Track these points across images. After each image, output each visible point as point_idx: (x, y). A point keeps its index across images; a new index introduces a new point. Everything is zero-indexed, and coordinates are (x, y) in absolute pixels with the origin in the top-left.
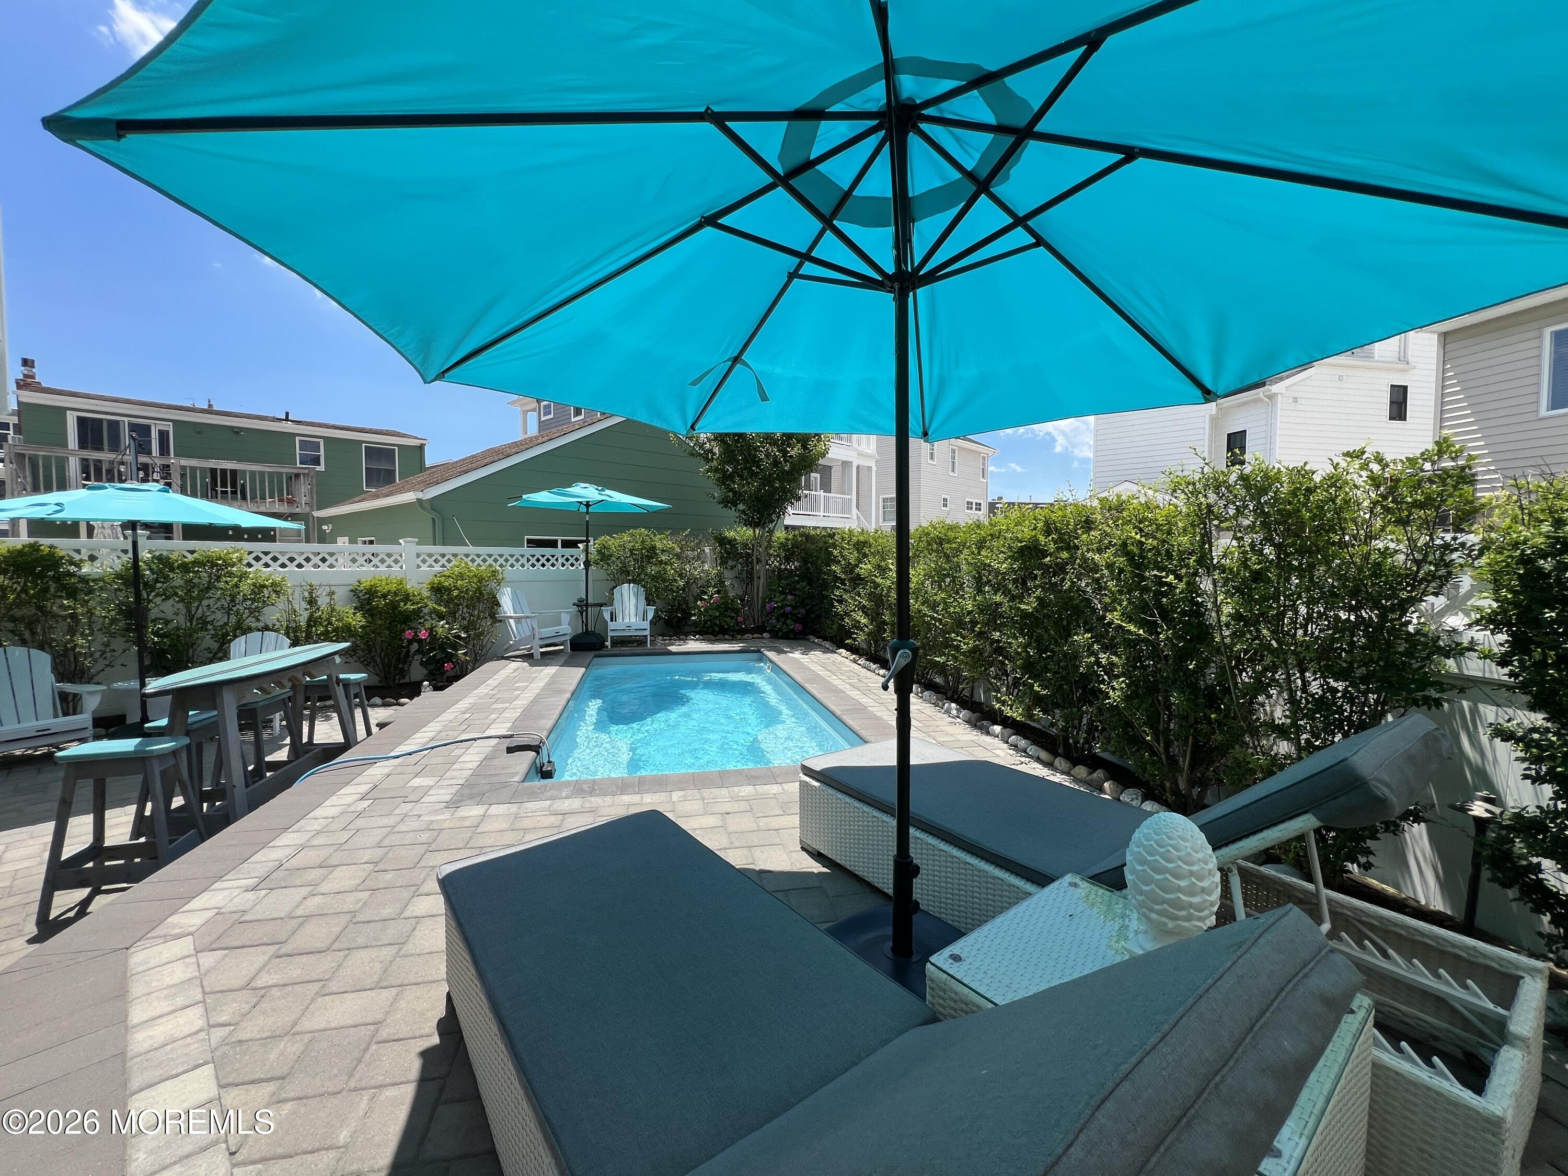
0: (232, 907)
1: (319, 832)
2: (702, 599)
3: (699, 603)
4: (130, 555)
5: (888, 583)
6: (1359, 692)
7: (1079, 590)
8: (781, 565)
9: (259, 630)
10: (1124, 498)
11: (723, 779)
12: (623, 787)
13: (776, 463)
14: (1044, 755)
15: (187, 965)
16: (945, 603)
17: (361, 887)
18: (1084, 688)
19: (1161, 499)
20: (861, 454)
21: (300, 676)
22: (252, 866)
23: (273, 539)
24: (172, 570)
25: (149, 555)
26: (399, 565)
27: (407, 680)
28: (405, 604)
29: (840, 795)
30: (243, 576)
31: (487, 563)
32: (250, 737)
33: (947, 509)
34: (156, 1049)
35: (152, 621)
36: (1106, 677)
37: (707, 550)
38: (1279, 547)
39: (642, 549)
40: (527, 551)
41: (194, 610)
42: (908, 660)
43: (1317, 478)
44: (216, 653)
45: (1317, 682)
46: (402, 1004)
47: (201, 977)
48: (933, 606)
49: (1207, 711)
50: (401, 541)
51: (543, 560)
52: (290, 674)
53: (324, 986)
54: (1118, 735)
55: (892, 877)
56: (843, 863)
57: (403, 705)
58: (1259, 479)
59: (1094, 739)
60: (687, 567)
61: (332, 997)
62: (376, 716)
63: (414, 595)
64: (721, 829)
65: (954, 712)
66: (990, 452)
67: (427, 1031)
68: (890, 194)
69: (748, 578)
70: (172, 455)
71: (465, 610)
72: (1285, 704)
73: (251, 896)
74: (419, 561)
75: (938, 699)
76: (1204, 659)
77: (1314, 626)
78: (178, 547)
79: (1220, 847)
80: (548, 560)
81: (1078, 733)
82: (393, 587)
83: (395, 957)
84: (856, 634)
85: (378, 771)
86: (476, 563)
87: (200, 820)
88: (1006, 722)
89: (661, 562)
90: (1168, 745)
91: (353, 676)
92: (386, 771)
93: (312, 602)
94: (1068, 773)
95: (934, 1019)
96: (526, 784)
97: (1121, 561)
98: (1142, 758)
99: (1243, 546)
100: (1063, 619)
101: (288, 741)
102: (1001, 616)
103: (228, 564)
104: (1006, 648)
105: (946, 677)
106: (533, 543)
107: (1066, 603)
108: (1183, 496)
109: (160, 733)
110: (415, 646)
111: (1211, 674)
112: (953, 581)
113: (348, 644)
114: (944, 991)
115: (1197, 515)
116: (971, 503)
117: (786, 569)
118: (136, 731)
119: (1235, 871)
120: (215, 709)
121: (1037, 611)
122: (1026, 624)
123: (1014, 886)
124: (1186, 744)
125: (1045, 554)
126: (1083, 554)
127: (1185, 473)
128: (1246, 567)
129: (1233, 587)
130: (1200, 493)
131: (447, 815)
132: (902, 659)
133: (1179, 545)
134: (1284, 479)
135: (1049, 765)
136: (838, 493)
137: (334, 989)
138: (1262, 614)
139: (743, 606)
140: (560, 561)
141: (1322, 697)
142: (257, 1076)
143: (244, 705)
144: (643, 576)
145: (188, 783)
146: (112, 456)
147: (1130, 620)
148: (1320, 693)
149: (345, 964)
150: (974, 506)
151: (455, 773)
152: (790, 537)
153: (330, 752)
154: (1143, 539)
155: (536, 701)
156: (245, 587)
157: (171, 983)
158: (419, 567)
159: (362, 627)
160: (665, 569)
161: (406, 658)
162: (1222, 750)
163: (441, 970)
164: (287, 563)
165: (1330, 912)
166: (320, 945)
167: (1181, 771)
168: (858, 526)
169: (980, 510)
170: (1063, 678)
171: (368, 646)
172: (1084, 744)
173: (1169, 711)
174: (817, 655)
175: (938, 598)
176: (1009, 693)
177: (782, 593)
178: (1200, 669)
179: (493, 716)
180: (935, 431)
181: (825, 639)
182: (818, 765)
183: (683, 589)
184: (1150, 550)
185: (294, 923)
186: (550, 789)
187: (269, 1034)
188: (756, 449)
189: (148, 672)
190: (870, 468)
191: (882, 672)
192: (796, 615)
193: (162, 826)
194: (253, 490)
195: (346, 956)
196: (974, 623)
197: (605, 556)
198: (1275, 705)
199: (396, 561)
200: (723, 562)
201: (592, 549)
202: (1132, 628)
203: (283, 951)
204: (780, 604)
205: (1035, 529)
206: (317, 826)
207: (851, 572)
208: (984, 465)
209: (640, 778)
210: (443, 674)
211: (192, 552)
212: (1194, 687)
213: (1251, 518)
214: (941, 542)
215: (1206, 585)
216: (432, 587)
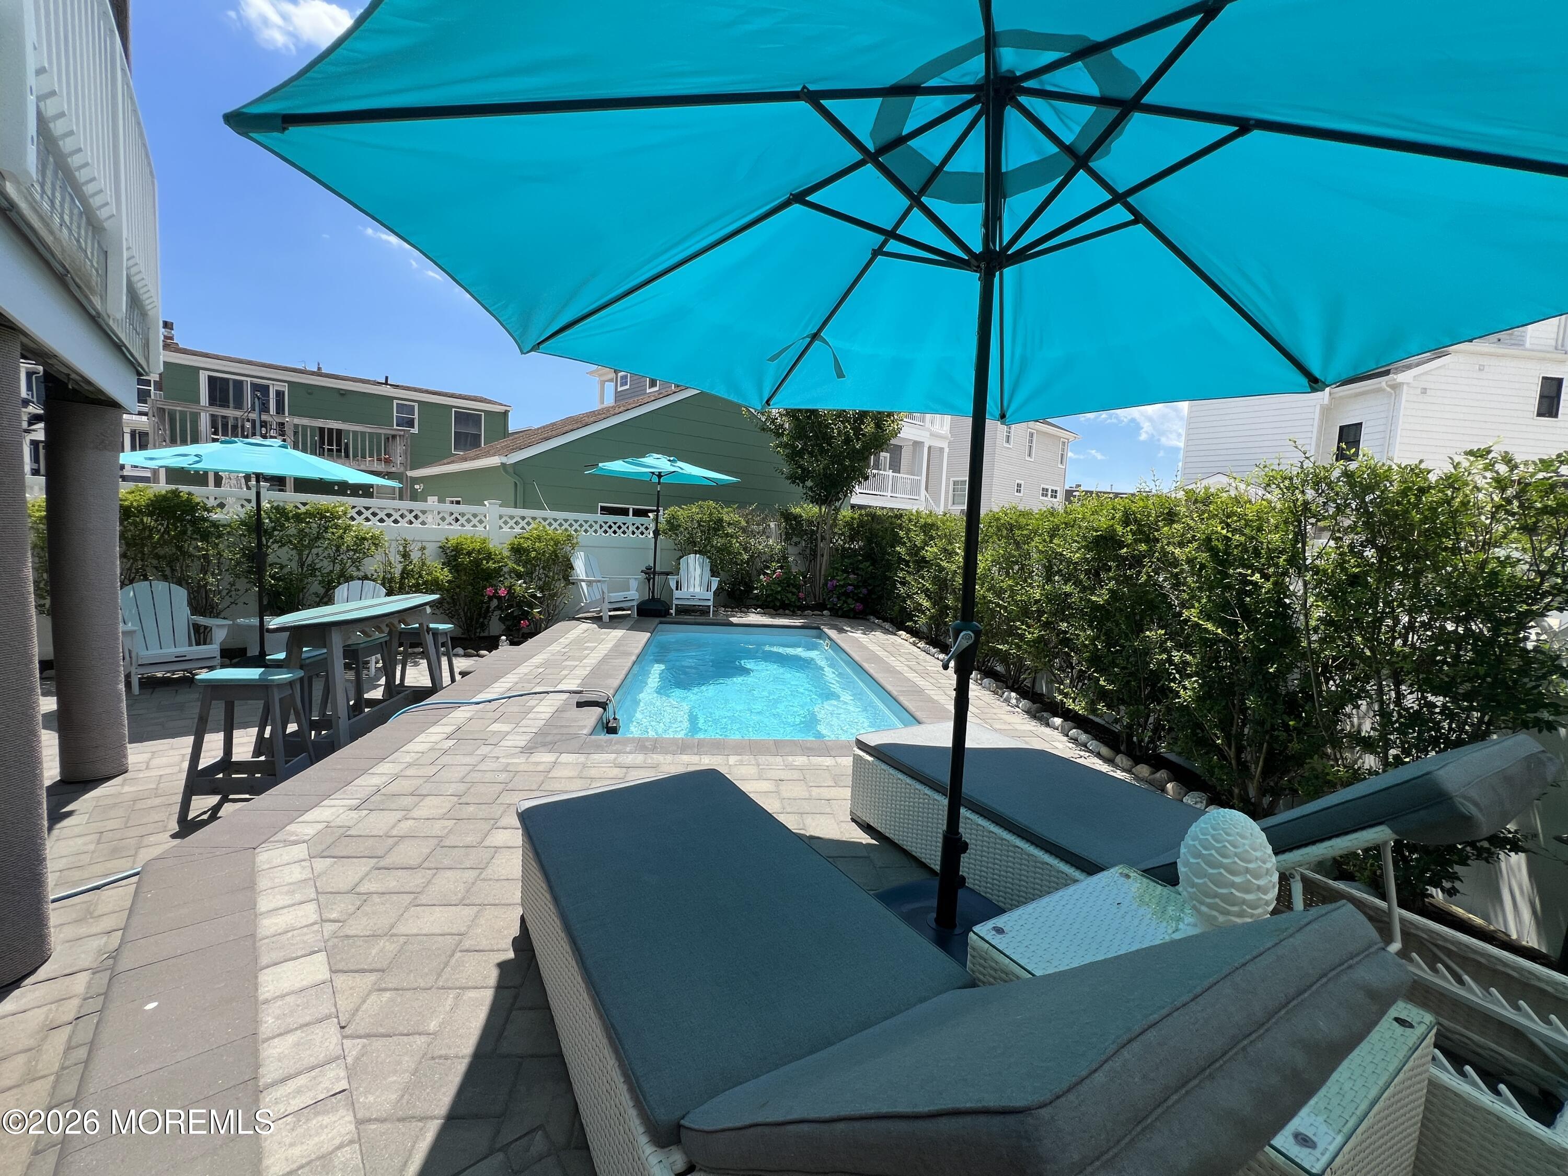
0: (339, 822)
1: (410, 765)
2: (765, 574)
3: (762, 577)
4: (254, 504)
5: (954, 567)
6: (1460, 707)
7: (1155, 584)
8: (845, 543)
9: (359, 579)
10: (1212, 490)
11: (779, 747)
12: (683, 747)
13: (848, 440)
14: (1104, 750)
15: (304, 868)
16: (1012, 591)
17: (446, 817)
18: (1153, 686)
19: (1255, 493)
20: (934, 435)
21: (396, 622)
22: (355, 788)
23: (371, 496)
24: (287, 519)
25: (268, 505)
26: (483, 525)
27: (486, 634)
28: (487, 563)
29: (892, 771)
30: (347, 528)
31: (563, 528)
32: (351, 675)
33: (1021, 495)
34: (280, 934)
35: (270, 565)
36: (1177, 676)
37: (772, 525)
38: (1382, 551)
39: (709, 521)
40: (600, 517)
41: (305, 556)
42: (970, 642)
43: (1433, 478)
44: (322, 598)
45: (1415, 695)
46: (482, 921)
47: (315, 879)
48: (999, 593)
49: (1286, 717)
50: (486, 502)
51: (615, 527)
52: (388, 620)
53: (416, 898)
54: (1186, 736)
55: (940, 854)
56: (891, 836)
57: (482, 656)
58: (1365, 476)
59: (1160, 738)
60: (752, 541)
61: (423, 908)
62: (460, 665)
63: (496, 555)
64: (774, 795)
65: (1014, 701)
66: (1070, 436)
67: (504, 946)
68: (982, 169)
69: (812, 555)
70: (287, 414)
71: (541, 571)
72: (1375, 716)
73: (354, 815)
74: (501, 522)
75: (997, 687)
76: (1287, 664)
77: (1416, 637)
78: (291, 499)
79: (1284, 852)
80: (620, 527)
81: (1143, 732)
82: (477, 546)
83: (476, 880)
84: (918, 616)
85: (461, 714)
86: (553, 527)
87: (310, 745)
88: (1068, 715)
89: (727, 535)
90: (1240, 750)
91: (442, 627)
92: (468, 715)
93: (405, 555)
94: (1129, 771)
95: (973, 984)
96: (593, 737)
97: (1204, 556)
98: (1210, 762)
99: (1341, 547)
100: (1136, 614)
101: (383, 681)
102: (1070, 607)
103: (334, 516)
104: (1072, 639)
105: (1007, 666)
106: (606, 511)
107: (1141, 598)
108: (1277, 491)
109: (278, 665)
110: (495, 603)
111: (1294, 680)
112: (1022, 569)
113: (437, 596)
114: (985, 960)
115: (1292, 512)
116: (1047, 490)
117: (850, 548)
118: (259, 661)
119: (1298, 878)
120: (325, 647)
121: (1109, 604)
122: (1096, 617)
123: (1063, 873)
124: (1260, 750)
125: (1121, 545)
126: (1162, 547)
127: (1281, 467)
128: (1344, 569)
129: (1326, 590)
130: (1297, 488)
131: (522, 759)
132: (964, 640)
133: (1269, 543)
134: (1394, 477)
135: (1109, 761)
136: (908, 474)
137: (424, 902)
138: (1356, 620)
139: (805, 583)
140: (631, 528)
141: (1417, 712)
142: (361, 967)
143: (349, 646)
144: (708, 548)
145: (302, 712)
146: (238, 413)
147: (1209, 618)
148: (1416, 707)
149: (433, 881)
150: (1050, 493)
151: (530, 722)
152: (856, 516)
153: (420, 695)
154: (1230, 535)
155: (604, 660)
156: (349, 539)
157: (290, 881)
158: (501, 528)
159: (448, 582)
160: (730, 542)
161: (486, 613)
162: (1299, 760)
163: (517, 895)
164: (385, 518)
165: (1402, 931)
166: (413, 863)
167: (1252, 778)
168: (926, 508)
169: (1056, 497)
170: (1131, 674)
171: (454, 599)
172: (1149, 742)
173: (1245, 716)
174: (878, 635)
175: (1004, 585)
176: (1072, 685)
177: (845, 571)
178: (1281, 674)
179: (565, 672)
180: (1011, 415)
181: (885, 620)
182: (874, 740)
183: (747, 562)
184: (1236, 547)
185: (391, 841)
186: (615, 744)
187: (371, 933)
188: (827, 426)
189: (266, 611)
190: (942, 449)
191: (942, 656)
192: (857, 594)
193: (279, 746)
194: (355, 449)
195: (435, 874)
196: (1041, 612)
197: (673, 526)
198: (1364, 718)
199: (481, 522)
200: (788, 537)
201: (661, 519)
202: (1210, 626)
203: (382, 863)
204: (841, 583)
205: (1113, 518)
206: (408, 759)
207: (916, 554)
208: (1063, 450)
209: (699, 740)
210: (519, 630)
211: (304, 504)
212: (1273, 693)
213: (1353, 518)
214: (1011, 528)
215: (1296, 586)
216: (512, 548)
